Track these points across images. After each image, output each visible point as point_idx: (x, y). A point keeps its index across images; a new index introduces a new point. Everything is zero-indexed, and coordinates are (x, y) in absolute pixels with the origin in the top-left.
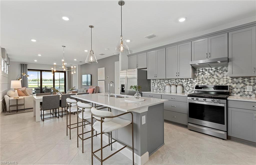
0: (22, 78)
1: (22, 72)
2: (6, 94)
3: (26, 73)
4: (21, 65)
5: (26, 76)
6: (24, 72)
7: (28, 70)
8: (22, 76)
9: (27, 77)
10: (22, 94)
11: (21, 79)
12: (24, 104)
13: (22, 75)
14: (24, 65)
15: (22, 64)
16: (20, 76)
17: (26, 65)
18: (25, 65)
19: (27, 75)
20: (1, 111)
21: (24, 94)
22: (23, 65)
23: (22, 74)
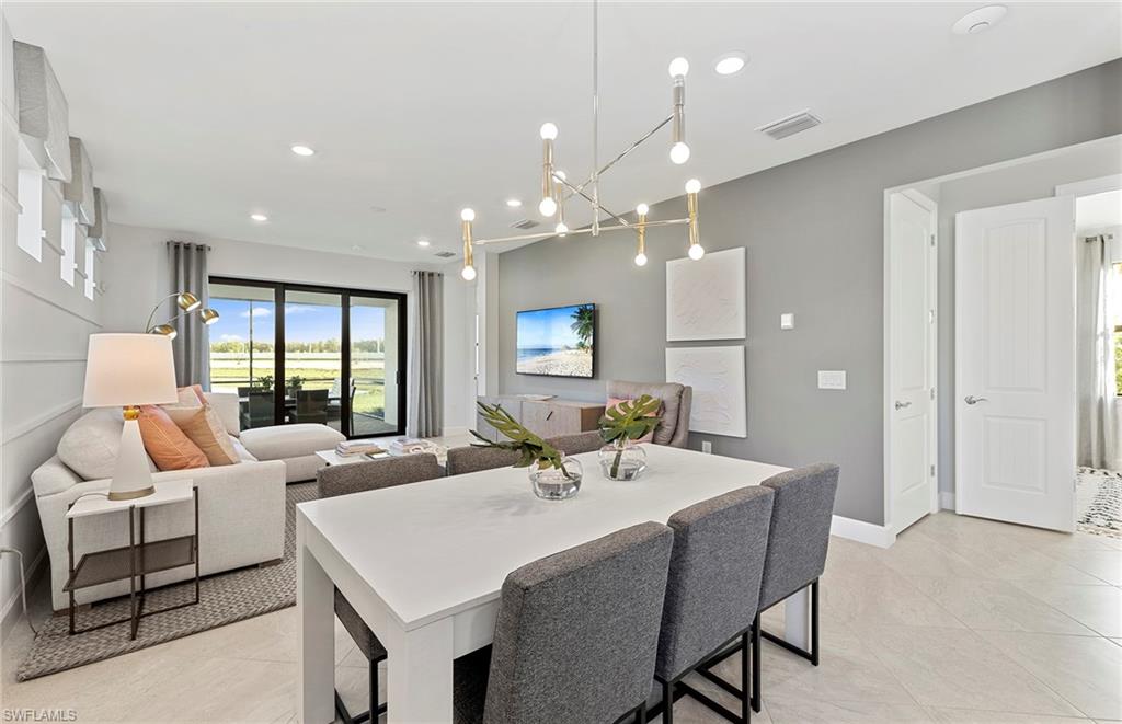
0: (175, 326)
1: (176, 289)
2: (48, 452)
3: (199, 296)
4: (172, 248)
5: (203, 314)
6: (187, 289)
7: (213, 279)
8: (176, 313)
9: (208, 323)
10: (177, 448)
11: (173, 335)
12: (193, 540)
13: (175, 307)
14: (187, 247)
15: (177, 246)
16: (164, 317)
17: (200, 249)
18: (194, 251)
19: (206, 311)
20: (10, 604)
21: (197, 451)
22: (182, 249)
23: (180, 300)
